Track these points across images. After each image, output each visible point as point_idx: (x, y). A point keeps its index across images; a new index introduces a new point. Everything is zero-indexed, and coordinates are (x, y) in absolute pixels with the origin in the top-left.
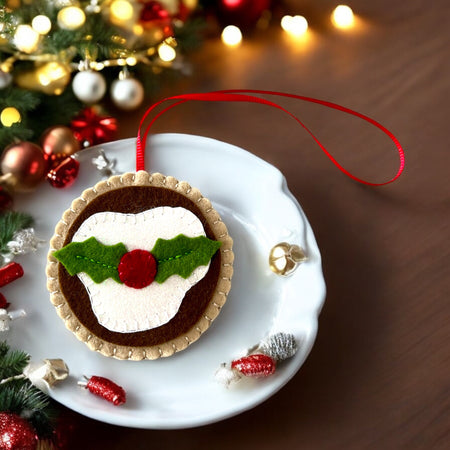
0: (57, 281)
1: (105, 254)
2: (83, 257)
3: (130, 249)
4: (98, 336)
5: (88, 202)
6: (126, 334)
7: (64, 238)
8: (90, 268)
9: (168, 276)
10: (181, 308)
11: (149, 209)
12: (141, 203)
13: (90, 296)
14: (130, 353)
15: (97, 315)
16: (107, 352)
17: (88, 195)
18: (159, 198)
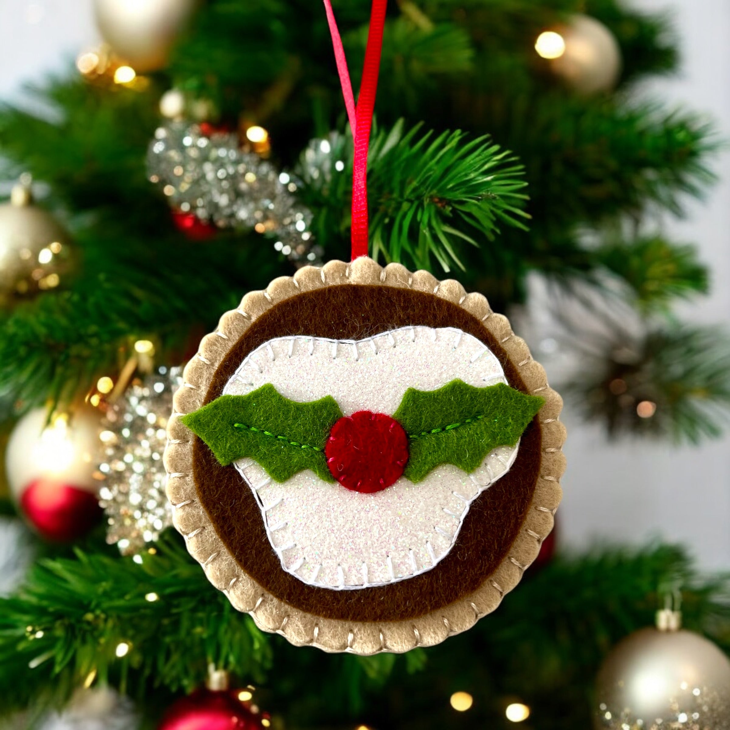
0: (190, 479)
1: (295, 418)
2: (249, 427)
3: (348, 411)
4: (280, 597)
5: (254, 319)
6: (342, 592)
7: (204, 391)
8: (263, 449)
9: (434, 466)
10: (461, 536)
11: (385, 329)
12: (366, 318)
13: (263, 510)
14: (350, 637)
15: (279, 551)
16: (299, 633)
17: (254, 303)
18: (405, 309)
